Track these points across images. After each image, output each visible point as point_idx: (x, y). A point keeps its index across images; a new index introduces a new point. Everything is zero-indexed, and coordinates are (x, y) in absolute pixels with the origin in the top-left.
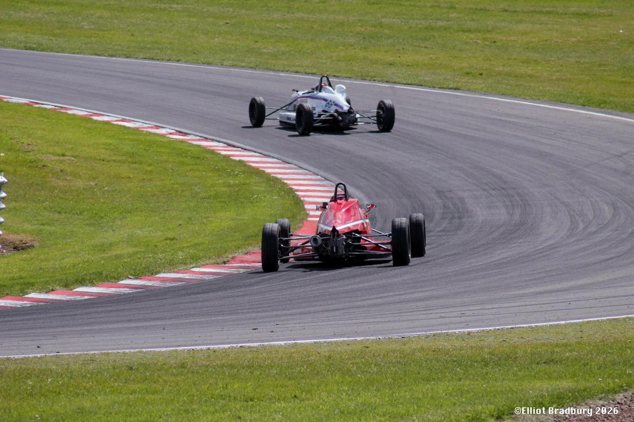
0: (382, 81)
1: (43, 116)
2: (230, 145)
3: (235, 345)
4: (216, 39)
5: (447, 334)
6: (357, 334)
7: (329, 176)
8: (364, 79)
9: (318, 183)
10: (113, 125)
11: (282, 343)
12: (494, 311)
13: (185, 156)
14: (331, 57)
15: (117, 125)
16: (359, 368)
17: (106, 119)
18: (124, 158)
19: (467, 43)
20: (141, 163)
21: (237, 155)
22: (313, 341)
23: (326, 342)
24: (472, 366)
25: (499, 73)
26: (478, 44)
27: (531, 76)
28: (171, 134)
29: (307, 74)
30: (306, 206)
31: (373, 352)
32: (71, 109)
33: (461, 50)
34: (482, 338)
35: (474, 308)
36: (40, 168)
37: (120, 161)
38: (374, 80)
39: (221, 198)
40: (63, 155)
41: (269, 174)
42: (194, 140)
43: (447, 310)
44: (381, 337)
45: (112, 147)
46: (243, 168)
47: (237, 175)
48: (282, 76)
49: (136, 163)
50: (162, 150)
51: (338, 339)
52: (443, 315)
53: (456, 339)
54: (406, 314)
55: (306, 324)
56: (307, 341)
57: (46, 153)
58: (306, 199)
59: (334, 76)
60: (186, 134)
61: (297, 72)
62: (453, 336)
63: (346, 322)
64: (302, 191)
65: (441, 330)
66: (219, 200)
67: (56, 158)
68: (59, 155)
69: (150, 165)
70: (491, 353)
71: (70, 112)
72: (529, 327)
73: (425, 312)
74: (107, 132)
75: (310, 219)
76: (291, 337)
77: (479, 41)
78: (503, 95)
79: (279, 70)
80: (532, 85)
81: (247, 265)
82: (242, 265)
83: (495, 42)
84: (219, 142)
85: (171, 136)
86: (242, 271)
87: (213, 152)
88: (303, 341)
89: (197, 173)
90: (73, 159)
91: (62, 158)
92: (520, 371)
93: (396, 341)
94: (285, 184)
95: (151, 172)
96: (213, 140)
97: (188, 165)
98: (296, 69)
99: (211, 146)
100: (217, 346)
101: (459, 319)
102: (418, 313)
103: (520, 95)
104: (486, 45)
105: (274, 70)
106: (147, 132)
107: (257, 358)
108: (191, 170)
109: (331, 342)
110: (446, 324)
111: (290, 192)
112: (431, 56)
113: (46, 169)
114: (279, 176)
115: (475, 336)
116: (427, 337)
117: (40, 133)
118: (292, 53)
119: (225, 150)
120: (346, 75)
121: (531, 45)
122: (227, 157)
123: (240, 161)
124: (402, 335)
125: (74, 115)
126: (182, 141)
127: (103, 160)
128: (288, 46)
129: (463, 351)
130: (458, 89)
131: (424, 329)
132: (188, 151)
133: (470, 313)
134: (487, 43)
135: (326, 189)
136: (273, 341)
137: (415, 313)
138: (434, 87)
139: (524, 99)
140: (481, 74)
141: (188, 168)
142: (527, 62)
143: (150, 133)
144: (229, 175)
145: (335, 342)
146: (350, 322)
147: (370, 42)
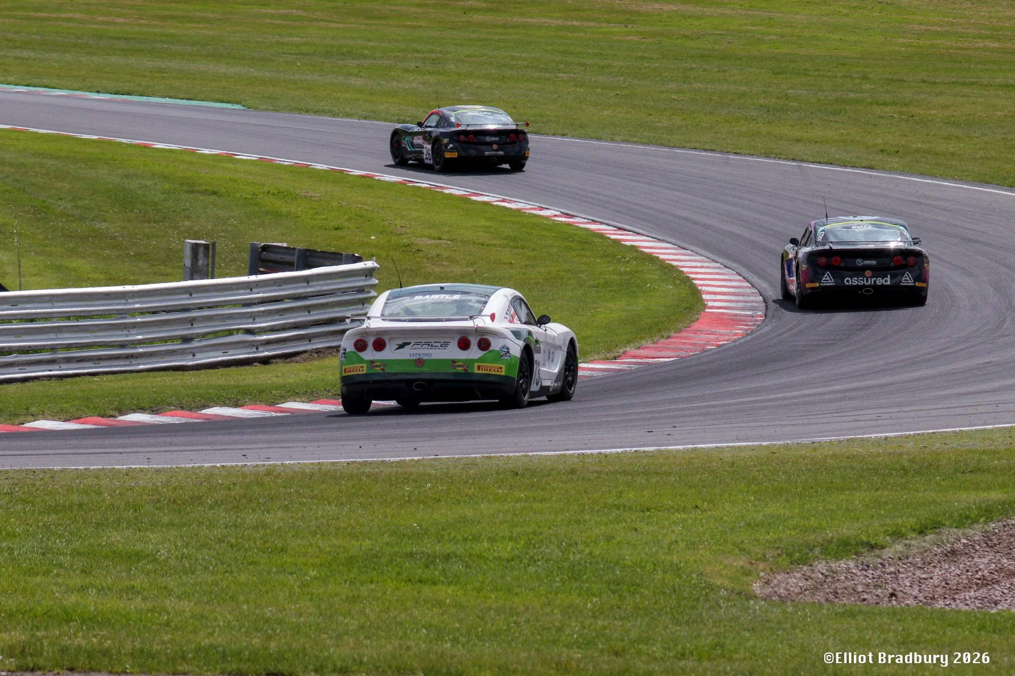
0: (788, 159)
1: (418, 196)
2: (620, 229)
3: (628, 449)
4: (606, 112)
5: (862, 439)
6: (762, 438)
7: (730, 264)
8: (767, 157)
9: (717, 271)
10: (493, 205)
11: (681, 447)
12: (913, 414)
13: (572, 241)
14: (732, 132)
15: (497, 205)
16: (764, 476)
17: (485, 199)
18: (505, 242)
19: (882, 117)
20: (523, 247)
21: (629, 239)
22: (714, 445)
23: (728, 447)
24: (890, 475)
25: (917, 151)
26: (894, 118)
27: (952, 154)
28: (556, 216)
29: (705, 150)
30: (704, 297)
31: (780, 458)
32: (447, 188)
33: (875, 125)
34: (900, 444)
35: (891, 410)
36: (414, 253)
37: (501, 246)
38: (779, 158)
39: (610, 287)
40: (440, 239)
41: (664, 260)
42: (581, 222)
43: (861, 412)
44: (789, 442)
45: (492, 230)
46: (635, 254)
47: (628, 261)
48: (678, 153)
49: (517, 248)
50: (547, 234)
51: (741, 444)
52: (857, 418)
53: (872, 444)
54: (816, 417)
55: (705, 427)
56: (708, 445)
57: (422, 236)
58: (704, 288)
59: (735, 153)
60: (572, 216)
61: (695, 148)
62: (868, 441)
63: (750, 425)
64: (699, 279)
65: (855, 434)
66: (609, 289)
67: (433, 242)
68: (435, 239)
69: (534, 250)
70: (912, 461)
71: (447, 191)
72: (952, 431)
73: (837, 415)
74: (487, 214)
75: (707, 310)
76: (690, 441)
77: (895, 115)
78: (922, 174)
79: (674, 147)
80: (954, 163)
81: (640, 361)
82: (634, 360)
83: (912, 116)
84: (608, 225)
85: (556, 219)
86: (634, 367)
87: (602, 236)
88: (703, 446)
89: (584, 260)
90: (450, 242)
91: (438, 242)
92: (943, 480)
93: (805, 446)
94: (682, 272)
95: (535, 258)
96: (601, 223)
97: (574, 250)
98: (693, 145)
99: (599, 230)
100: (609, 451)
101: (875, 423)
102: (829, 415)
103: (940, 175)
104: (903, 119)
105: (670, 147)
106: (530, 213)
107: (653, 464)
108: (577, 255)
109: (734, 447)
110: (861, 428)
111: (686, 281)
112: (842, 131)
113: (421, 254)
114: (675, 263)
115: (893, 442)
116: (840, 442)
117: (414, 214)
118: (689, 127)
119: (615, 234)
120: (749, 152)
121: (952, 119)
122: (617, 242)
123: (632, 247)
124: (813, 439)
125: (451, 194)
126: (568, 224)
127: (482, 245)
128: (684, 119)
129: (881, 458)
130: (873, 168)
131: (836, 433)
132: (575, 235)
133: (887, 416)
134: (904, 117)
135: (726, 277)
136: (670, 445)
137: (825, 416)
138: (845, 166)
139: (946, 179)
140: (897, 152)
141: (575, 253)
142: (948, 138)
143: (535, 215)
144: (619, 261)
145: (739, 447)
146: (754, 424)
147: (774, 115)
